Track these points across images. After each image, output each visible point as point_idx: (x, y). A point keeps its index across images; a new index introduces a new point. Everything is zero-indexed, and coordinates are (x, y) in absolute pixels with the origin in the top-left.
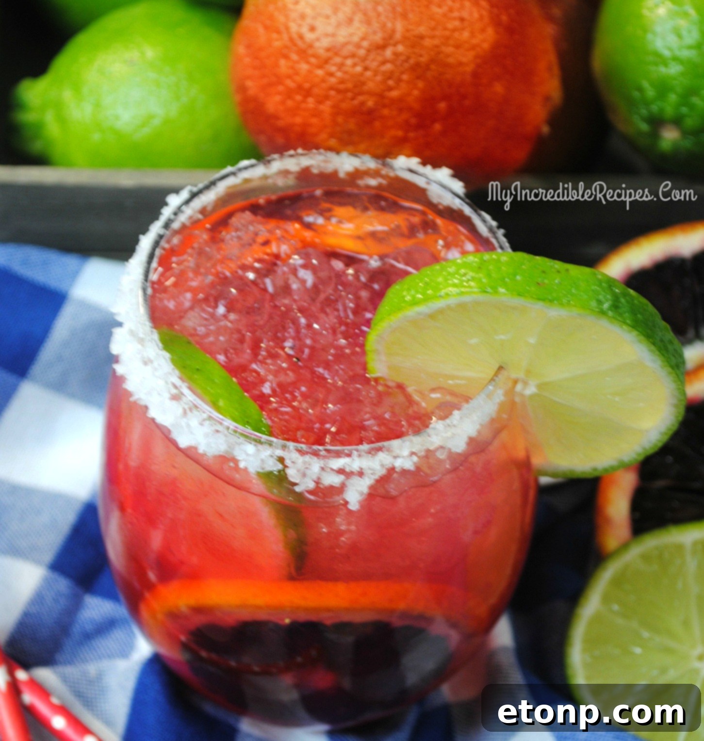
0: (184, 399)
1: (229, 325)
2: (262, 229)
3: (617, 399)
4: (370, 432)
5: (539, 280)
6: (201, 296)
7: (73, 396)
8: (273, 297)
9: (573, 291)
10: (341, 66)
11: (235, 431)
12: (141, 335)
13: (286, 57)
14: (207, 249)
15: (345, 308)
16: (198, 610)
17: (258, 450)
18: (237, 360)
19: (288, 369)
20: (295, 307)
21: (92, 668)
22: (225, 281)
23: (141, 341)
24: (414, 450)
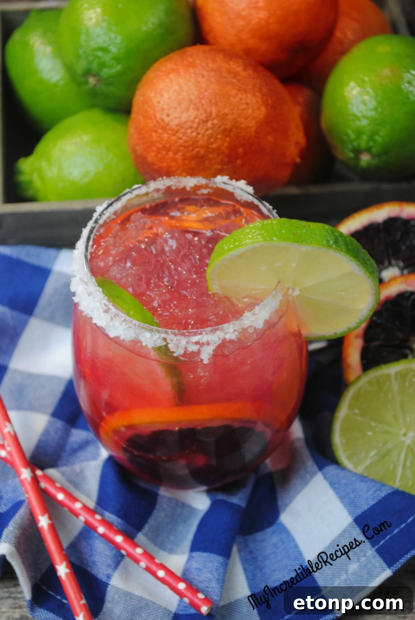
0: (111, 311)
1: (133, 272)
2: (148, 221)
3: (343, 294)
4: (212, 322)
5: (295, 232)
6: (118, 258)
7: (58, 324)
8: (156, 256)
9: (313, 236)
10: (185, 134)
11: (140, 326)
12: (86, 280)
13: (156, 131)
14: (119, 234)
15: (195, 258)
16: (129, 427)
17: (152, 336)
18: (139, 291)
19: (166, 292)
20: (168, 259)
21: (77, 467)
22: (130, 250)
23: (86, 283)
24: (236, 329)
